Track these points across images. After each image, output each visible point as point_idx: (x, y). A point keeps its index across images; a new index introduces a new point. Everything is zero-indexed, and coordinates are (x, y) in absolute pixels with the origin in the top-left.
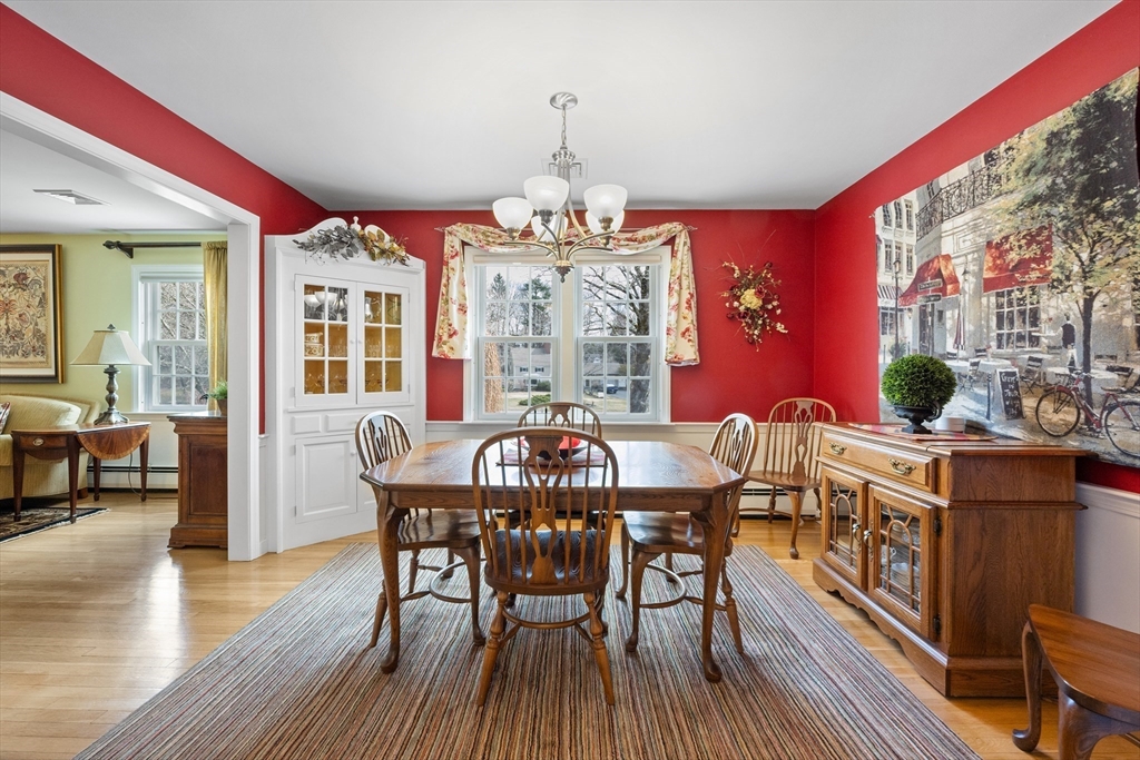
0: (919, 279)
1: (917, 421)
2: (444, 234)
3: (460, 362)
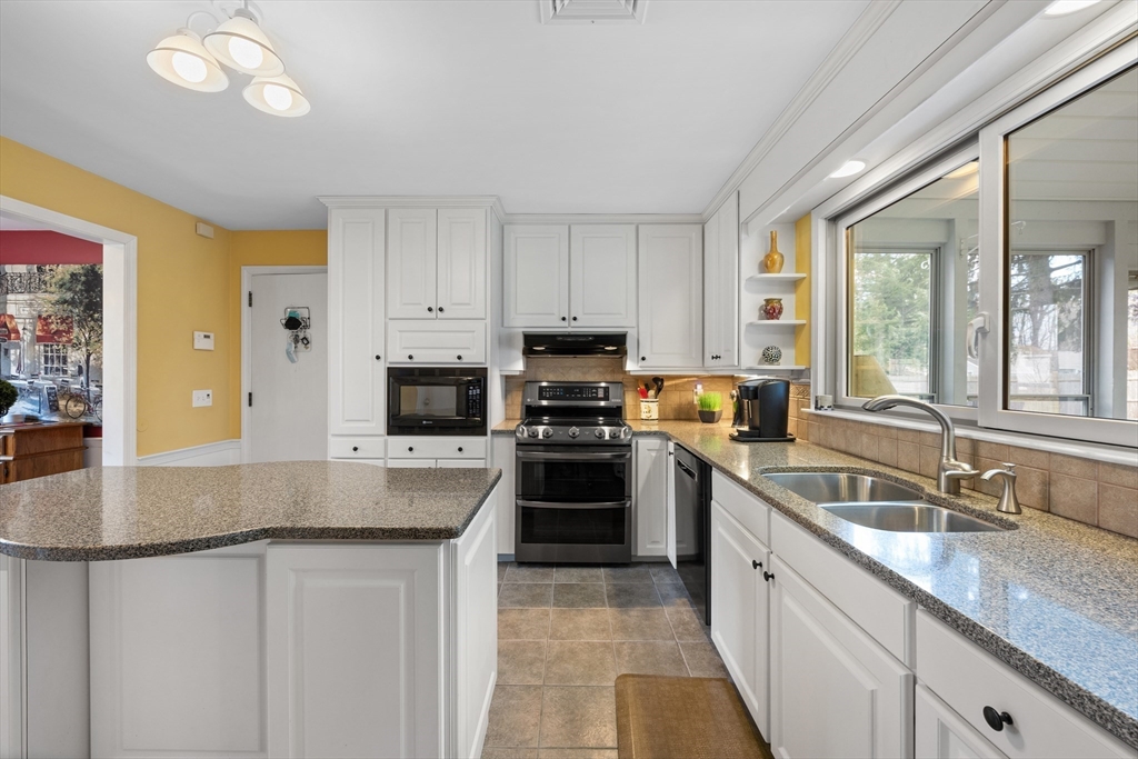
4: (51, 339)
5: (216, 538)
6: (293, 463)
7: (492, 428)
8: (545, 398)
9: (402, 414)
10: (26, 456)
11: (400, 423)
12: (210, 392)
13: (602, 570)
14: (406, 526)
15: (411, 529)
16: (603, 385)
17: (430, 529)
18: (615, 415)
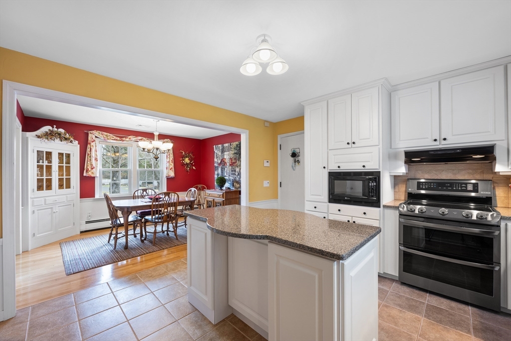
0: (221, 162)
1: (221, 188)
2: (88, 133)
3: (94, 178)
4: (233, 165)
5: (252, 236)
6: (287, 211)
7: (384, 204)
8: (422, 189)
9: (335, 193)
10: (229, 199)
11: (335, 198)
12: (268, 181)
13: (470, 308)
14: (318, 248)
15: (320, 250)
16: (473, 181)
17: (329, 252)
18: (486, 203)
